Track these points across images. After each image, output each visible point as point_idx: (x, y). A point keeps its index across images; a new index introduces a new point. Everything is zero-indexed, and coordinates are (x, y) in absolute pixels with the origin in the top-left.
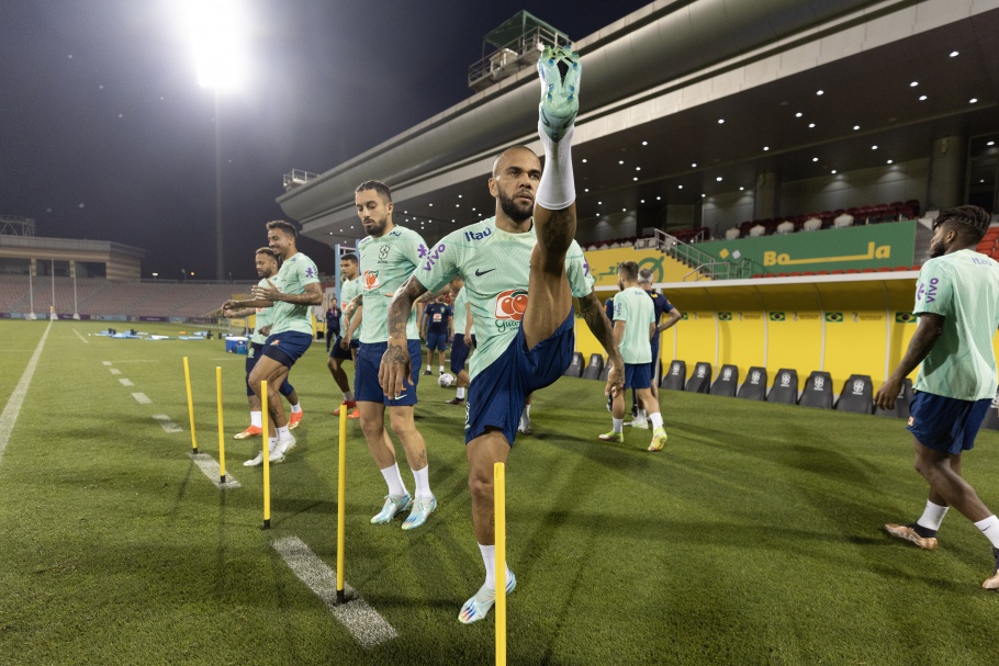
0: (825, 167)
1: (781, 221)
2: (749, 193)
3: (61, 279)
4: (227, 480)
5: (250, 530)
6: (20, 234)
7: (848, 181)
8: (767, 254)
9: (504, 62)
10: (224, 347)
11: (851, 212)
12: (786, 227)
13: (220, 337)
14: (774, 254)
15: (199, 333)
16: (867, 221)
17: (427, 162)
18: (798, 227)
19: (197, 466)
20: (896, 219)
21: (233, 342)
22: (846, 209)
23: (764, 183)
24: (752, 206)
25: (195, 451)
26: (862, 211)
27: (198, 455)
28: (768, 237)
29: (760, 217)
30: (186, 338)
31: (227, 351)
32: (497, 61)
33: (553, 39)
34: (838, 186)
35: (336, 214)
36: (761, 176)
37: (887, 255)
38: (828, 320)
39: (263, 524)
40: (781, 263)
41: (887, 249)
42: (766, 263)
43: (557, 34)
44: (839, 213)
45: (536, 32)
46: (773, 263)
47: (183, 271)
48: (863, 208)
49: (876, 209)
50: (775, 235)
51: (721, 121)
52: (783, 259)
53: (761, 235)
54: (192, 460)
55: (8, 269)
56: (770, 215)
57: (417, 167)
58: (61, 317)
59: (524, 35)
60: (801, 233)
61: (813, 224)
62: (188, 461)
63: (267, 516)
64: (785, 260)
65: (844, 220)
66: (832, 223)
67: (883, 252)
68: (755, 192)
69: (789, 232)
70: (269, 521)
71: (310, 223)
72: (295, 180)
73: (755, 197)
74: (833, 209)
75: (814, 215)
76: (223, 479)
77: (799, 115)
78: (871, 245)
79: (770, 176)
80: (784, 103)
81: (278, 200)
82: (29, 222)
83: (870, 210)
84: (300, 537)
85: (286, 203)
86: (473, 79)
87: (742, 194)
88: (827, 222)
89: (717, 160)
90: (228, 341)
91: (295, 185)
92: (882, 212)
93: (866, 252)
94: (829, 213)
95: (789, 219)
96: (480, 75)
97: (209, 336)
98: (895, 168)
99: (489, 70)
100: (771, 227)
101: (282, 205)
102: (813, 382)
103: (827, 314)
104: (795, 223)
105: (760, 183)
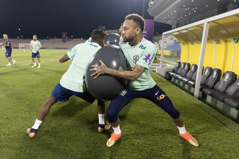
81: (148, 10)
91: (151, 4)
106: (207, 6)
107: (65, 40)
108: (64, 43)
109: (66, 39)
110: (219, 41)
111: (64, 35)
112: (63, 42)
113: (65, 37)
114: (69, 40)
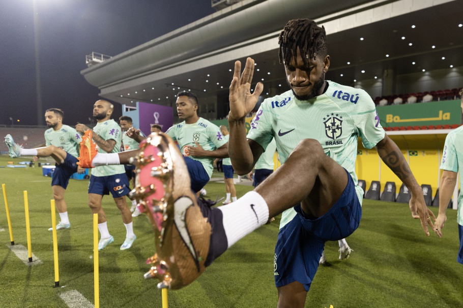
0: (419, 68)
1: (395, 97)
2: (380, 80)
4: (33, 260)
5: (46, 288)
7: (431, 76)
8: (388, 116)
10: (41, 172)
11: (432, 93)
12: (398, 100)
13: (40, 165)
14: (391, 116)
15: (23, 163)
16: (439, 99)
17: (186, 53)
18: (405, 101)
19: (13, 253)
20: (453, 99)
21: (48, 170)
22: (430, 91)
23: (387, 75)
24: (381, 88)
25: (13, 243)
26: (438, 93)
27: (15, 246)
28: (389, 106)
29: (386, 95)
30: (13, 166)
31: (44, 175)
34: (426, 78)
35: (124, 83)
36: (386, 71)
37: (448, 118)
38: (410, 155)
39: (54, 284)
40: (395, 121)
41: (448, 114)
42: (388, 121)
44: (426, 93)
46: (391, 121)
47: (11, 119)
48: (438, 92)
49: (444, 92)
50: (392, 105)
51: (362, 39)
52: (396, 119)
53: (385, 105)
54: (10, 250)
56: (390, 93)
57: (179, 55)
60: (406, 104)
61: (412, 99)
62: (7, 250)
63: (57, 279)
64: (398, 120)
65: (428, 98)
66: (422, 99)
67: (446, 116)
68: (383, 80)
69: (400, 103)
70: (58, 282)
71: (107, 89)
72: (95, 60)
73: (383, 82)
74: (423, 91)
75: (413, 95)
76: (31, 259)
77: (403, 38)
78: (441, 112)
79: (390, 71)
80: (395, 31)
81: (82, 72)
83: (441, 93)
84: (78, 290)
85: (88, 75)
86: (215, 2)
87: (376, 81)
88: (419, 99)
89: (361, 61)
90: (44, 169)
91: (95, 63)
92: (447, 94)
93: (438, 116)
94: (421, 93)
95: (400, 96)
96: (219, 1)
97: (31, 165)
98: (454, 70)
100: (390, 100)
101: (85, 76)
102: (403, 189)
103: (410, 152)
104: (403, 99)
105: (385, 75)
106: (205, 90)
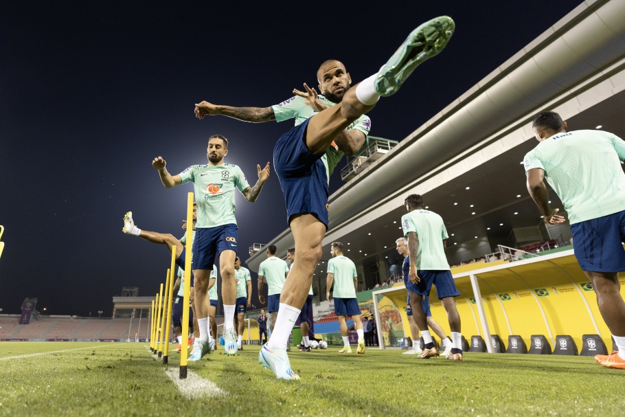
3: (144, 319)
6: (132, 296)
9: (360, 163)
32: (356, 164)
33: (387, 145)
43: (389, 141)
45: (375, 144)
55: (124, 315)
58: (140, 341)
59: (369, 147)
72: (255, 249)
81: (246, 262)
82: (136, 290)
85: (250, 263)
86: (344, 176)
91: (255, 252)
96: (348, 173)
99: (352, 169)
101: (248, 265)
107: (28, 318)
108: (22, 325)
109: (32, 316)
110: (545, 290)
111: (29, 304)
112: (21, 323)
113: (29, 309)
114: (37, 319)
